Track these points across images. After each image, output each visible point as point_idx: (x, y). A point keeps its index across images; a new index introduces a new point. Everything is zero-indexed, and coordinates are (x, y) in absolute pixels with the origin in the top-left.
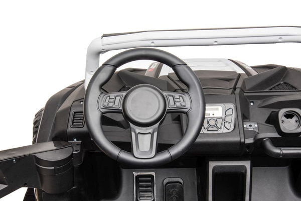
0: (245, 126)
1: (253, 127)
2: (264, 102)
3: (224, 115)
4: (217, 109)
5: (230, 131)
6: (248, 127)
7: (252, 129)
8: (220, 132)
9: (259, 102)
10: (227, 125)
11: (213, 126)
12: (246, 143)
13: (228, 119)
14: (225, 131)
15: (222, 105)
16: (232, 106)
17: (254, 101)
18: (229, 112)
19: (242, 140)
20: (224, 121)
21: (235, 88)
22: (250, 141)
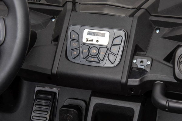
0: (135, 61)
1: (144, 64)
2: (171, 31)
3: (111, 44)
4: (103, 35)
5: (114, 65)
6: (138, 63)
7: (143, 67)
8: (102, 64)
9: (167, 30)
10: (112, 58)
11: (94, 56)
12: (128, 84)
13: (115, 49)
14: (108, 64)
15: (111, 30)
16: (122, 33)
17: (161, 28)
18: (117, 41)
19: (124, 81)
20: (109, 52)
21: (138, 9)
22: (134, 82)
